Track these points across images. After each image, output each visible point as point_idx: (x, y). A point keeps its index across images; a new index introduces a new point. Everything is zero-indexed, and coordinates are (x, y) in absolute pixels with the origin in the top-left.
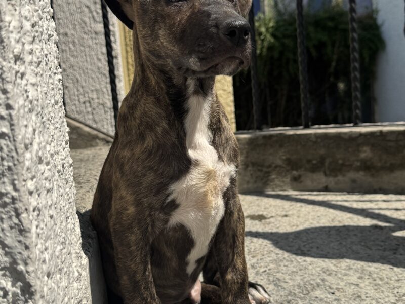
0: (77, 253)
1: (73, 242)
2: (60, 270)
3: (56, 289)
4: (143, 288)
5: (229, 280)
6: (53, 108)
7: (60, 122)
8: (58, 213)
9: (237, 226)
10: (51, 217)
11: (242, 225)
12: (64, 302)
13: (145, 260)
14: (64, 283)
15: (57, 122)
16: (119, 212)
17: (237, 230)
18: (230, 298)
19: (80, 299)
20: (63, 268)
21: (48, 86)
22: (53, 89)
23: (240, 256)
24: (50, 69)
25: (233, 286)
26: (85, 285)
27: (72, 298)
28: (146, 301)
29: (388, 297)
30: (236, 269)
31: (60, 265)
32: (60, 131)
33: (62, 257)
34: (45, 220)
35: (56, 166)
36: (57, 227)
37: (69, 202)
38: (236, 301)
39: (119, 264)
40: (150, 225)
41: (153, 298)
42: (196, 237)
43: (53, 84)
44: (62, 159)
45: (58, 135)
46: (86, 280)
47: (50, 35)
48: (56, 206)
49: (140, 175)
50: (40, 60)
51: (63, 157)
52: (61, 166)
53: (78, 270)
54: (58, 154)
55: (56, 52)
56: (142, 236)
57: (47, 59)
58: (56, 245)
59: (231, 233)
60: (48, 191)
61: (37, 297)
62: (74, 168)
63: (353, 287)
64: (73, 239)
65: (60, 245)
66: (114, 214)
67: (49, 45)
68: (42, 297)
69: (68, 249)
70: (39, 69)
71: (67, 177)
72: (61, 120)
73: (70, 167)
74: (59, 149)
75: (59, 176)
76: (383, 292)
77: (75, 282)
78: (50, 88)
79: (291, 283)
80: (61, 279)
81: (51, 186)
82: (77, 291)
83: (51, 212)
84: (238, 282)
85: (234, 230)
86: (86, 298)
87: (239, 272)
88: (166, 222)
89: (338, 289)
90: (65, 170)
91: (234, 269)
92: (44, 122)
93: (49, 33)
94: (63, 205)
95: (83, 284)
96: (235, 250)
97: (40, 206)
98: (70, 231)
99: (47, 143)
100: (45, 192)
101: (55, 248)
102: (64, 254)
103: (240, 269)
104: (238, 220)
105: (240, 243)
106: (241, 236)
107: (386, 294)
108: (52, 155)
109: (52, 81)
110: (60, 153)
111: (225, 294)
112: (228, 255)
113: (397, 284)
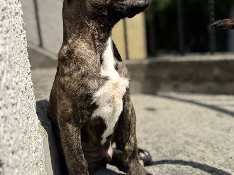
0: (35, 137)
1: (33, 131)
2: (22, 148)
3: (19, 159)
4: (76, 153)
5: (127, 149)
6: (19, 55)
7: (24, 62)
8: (21, 116)
9: (131, 119)
10: (16, 119)
11: (134, 118)
12: (24, 166)
13: (78, 138)
14: (25, 155)
15: (22, 63)
16: (63, 112)
17: (131, 121)
18: (127, 159)
19: (37, 162)
20: (25, 147)
21: (15, 43)
22: (19, 44)
23: (133, 136)
24: (17, 33)
25: (129, 152)
26: (41, 154)
27: (31, 162)
28: (78, 161)
29: (221, 159)
30: (131, 143)
31: (22, 145)
32: (24, 68)
33: (23, 141)
34: (11, 122)
35: (20, 89)
36: (20, 124)
37: (30, 108)
38: (131, 161)
39: (63, 141)
40: (81, 118)
41: (82, 159)
42: (107, 123)
43: (19, 41)
44: (25, 84)
45: (22, 70)
46: (42, 151)
47: (17, 13)
48: (19, 112)
49: (76, 90)
50: (8, 29)
51: (26, 83)
52: (24, 88)
53: (35, 146)
54: (22, 81)
55: (22, 21)
56: (76, 124)
57: (14, 27)
58: (19, 134)
59: (128, 122)
60: (13, 105)
61: (5, 166)
62: (34, 88)
63: (201, 153)
64: (33, 129)
65: (22, 134)
66: (59, 113)
67: (17, 18)
68: (8, 166)
69: (28, 135)
70: (8, 35)
71: (28, 94)
72: (25, 61)
73: (32, 87)
74: (23, 79)
75: (23, 94)
76: (218, 156)
77: (33, 153)
78: (17, 43)
79: (165, 149)
80: (22, 153)
81: (16, 101)
82: (35, 158)
83: (16, 116)
84: (131, 150)
85: (129, 121)
86: (42, 161)
87: (132, 145)
88: (90, 116)
89: (192, 154)
90: (27, 90)
91: (130, 143)
92: (11, 65)
93: (16, 11)
94: (25, 110)
95: (40, 153)
96: (130, 132)
97: (6, 115)
98: (30, 125)
99: (14, 77)
100: (11, 106)
101: (19, 136)
102: (26, 138)
103: (133, 143)
104: (132, 115)
105: (133, 128)
106: (133, 125)
107: (220, 157)
108: (17, 83)
109: (18, 39)
110: (23, 81)
111: (125, 157)
112: (126, 135)
113: (226, 152)
